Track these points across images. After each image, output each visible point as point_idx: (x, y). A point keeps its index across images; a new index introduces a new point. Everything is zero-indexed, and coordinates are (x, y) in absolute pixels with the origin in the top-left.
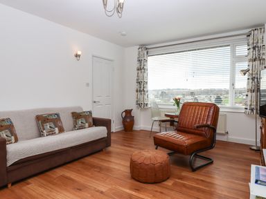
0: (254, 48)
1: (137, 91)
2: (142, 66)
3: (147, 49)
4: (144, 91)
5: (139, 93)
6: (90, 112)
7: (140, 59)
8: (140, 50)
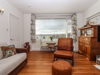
0: (74, 20)
1: (31, 34)
2: (33, 23)
3: (35, 16)
4: (34, 34)
5: (32, 35)
6: (14, 46)
7: (32, 20)
8: (32, 16)
